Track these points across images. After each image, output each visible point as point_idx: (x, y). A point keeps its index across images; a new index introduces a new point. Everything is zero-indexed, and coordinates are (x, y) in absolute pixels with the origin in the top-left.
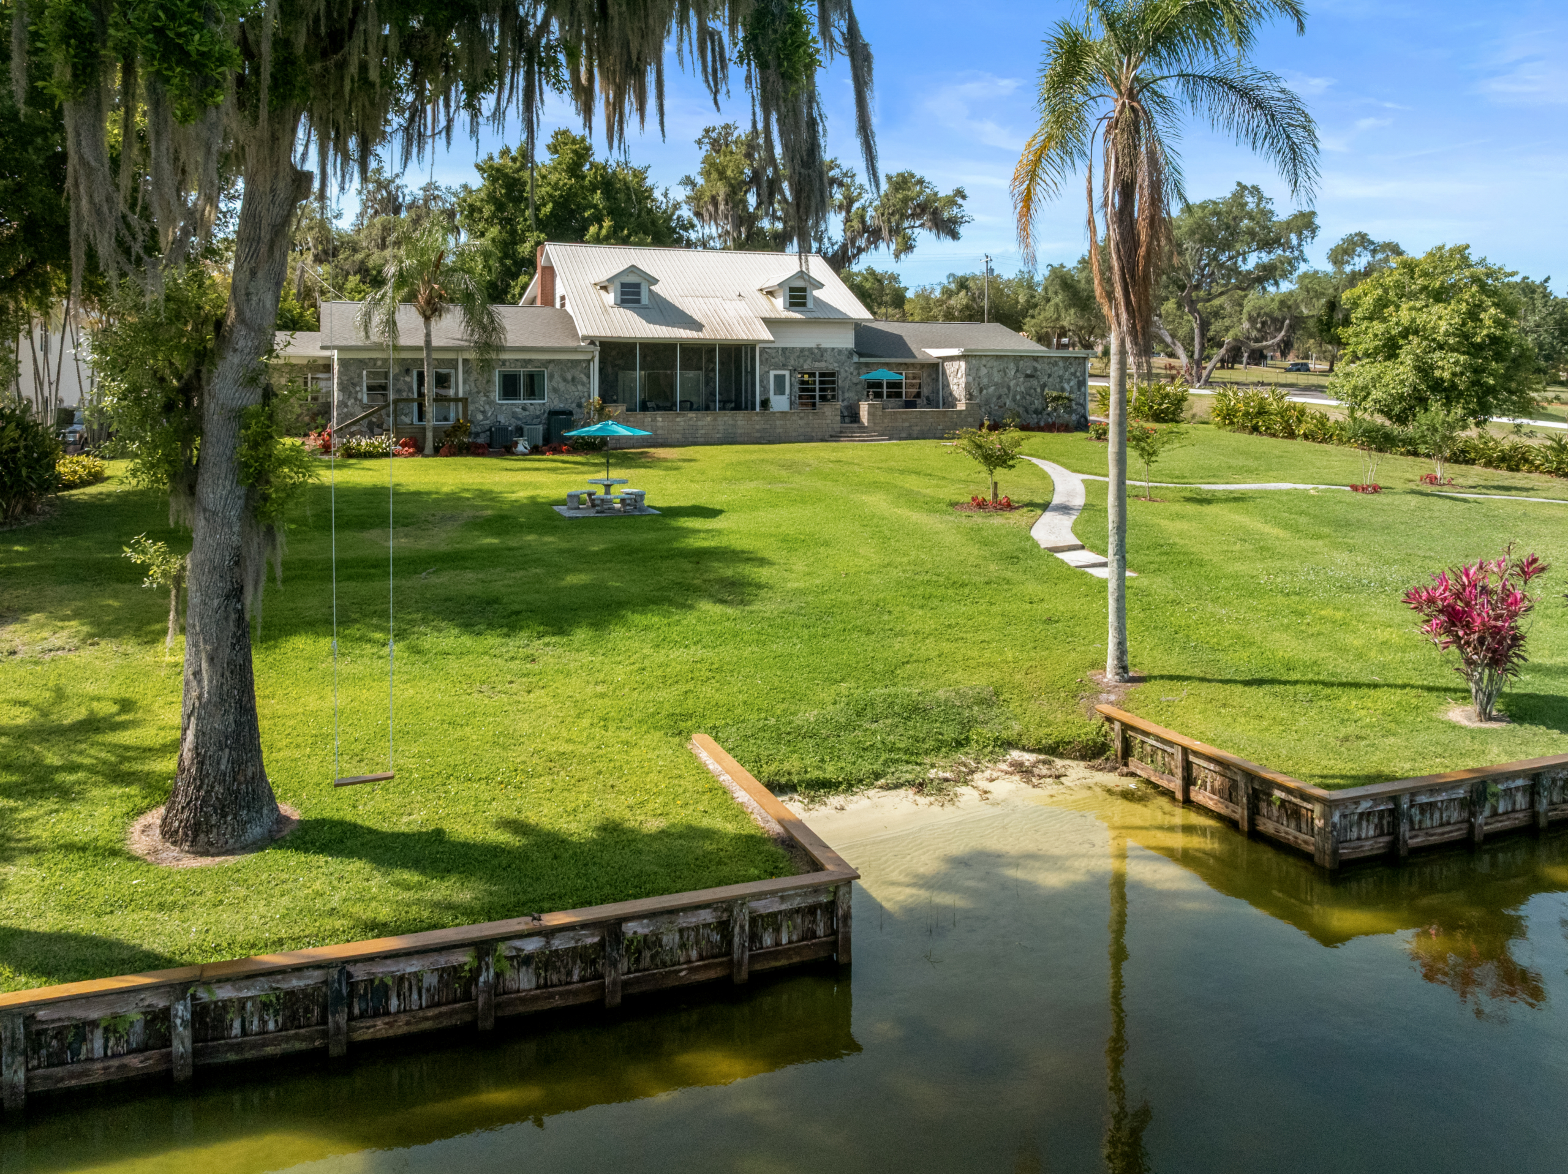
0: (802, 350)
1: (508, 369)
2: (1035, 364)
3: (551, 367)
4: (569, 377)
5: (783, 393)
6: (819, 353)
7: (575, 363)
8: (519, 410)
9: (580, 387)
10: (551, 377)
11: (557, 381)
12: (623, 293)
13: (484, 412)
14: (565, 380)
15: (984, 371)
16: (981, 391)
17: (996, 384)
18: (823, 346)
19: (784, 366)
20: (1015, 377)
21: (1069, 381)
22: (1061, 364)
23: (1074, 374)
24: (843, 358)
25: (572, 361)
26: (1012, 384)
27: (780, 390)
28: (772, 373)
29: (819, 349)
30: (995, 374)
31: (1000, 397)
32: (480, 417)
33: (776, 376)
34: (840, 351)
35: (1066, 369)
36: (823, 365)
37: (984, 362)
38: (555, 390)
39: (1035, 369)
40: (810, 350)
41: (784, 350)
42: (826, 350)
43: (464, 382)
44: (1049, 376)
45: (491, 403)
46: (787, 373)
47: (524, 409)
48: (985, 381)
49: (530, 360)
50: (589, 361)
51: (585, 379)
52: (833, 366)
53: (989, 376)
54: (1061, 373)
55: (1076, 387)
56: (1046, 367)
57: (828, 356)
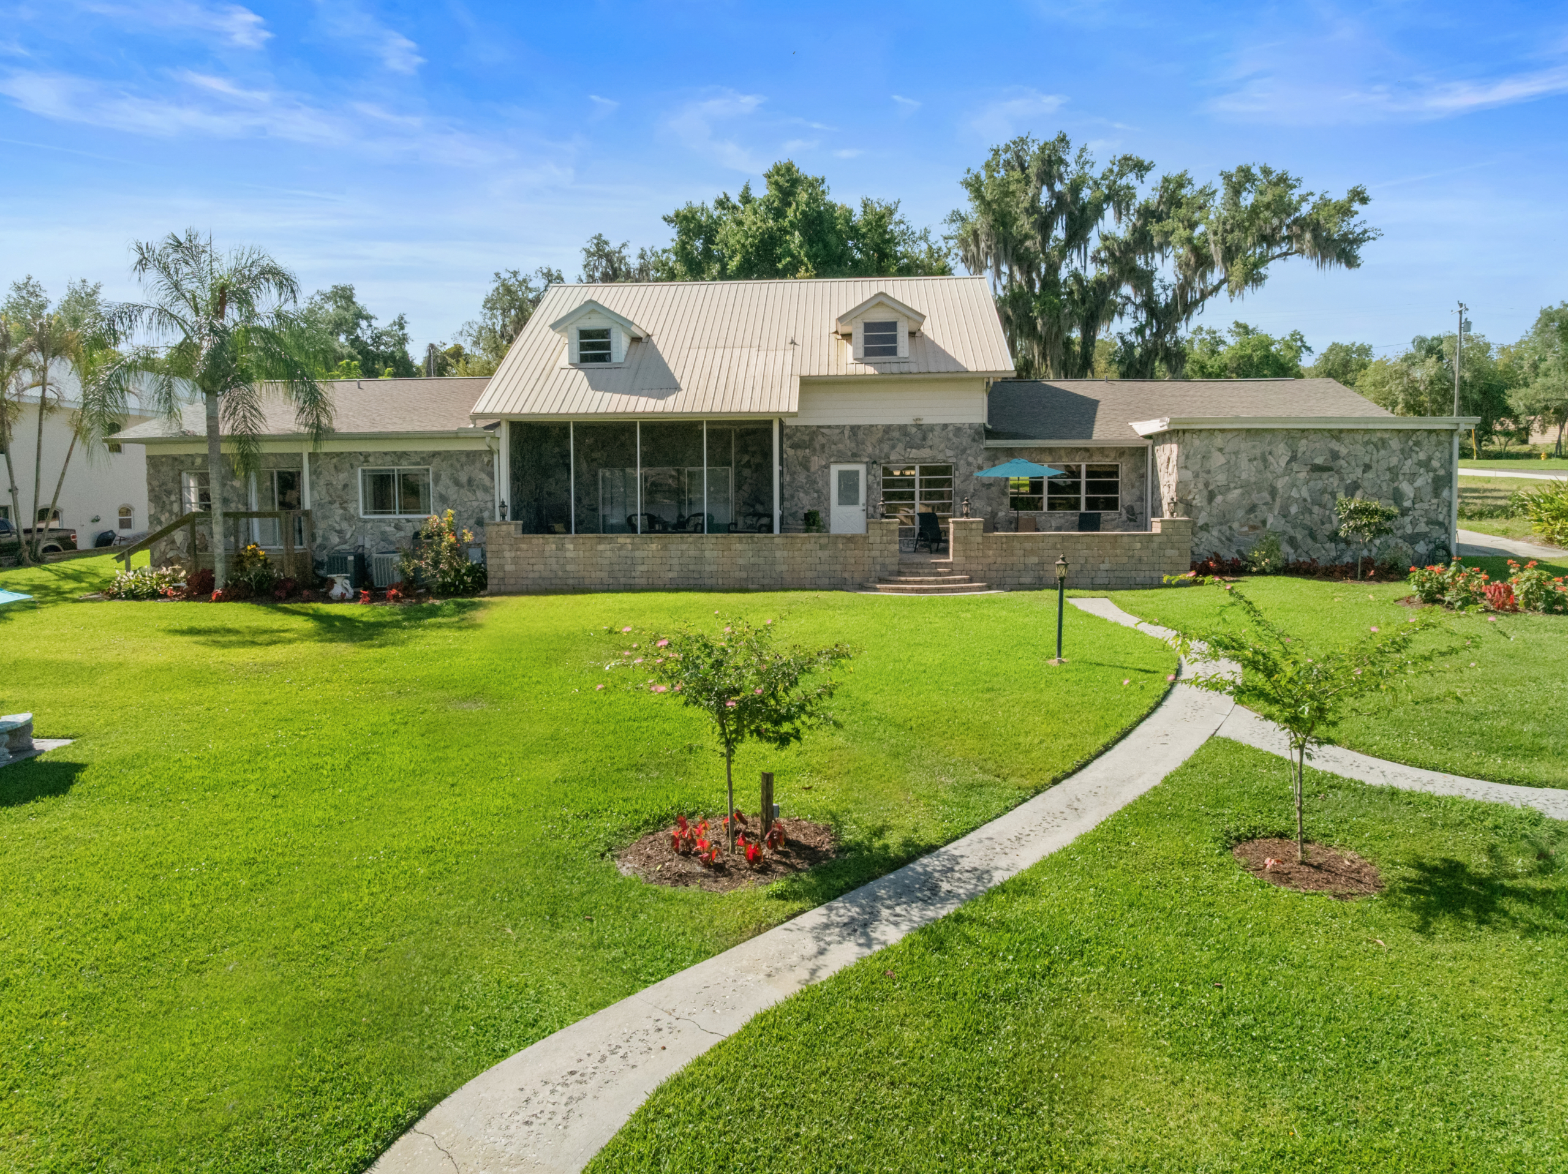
0: (888, 429)
1: (375, 466)
2: (1335, 445)
3: (436, 461)
4: (464, 479)
5: (855, 502)
6: (918, 434)
7: (472, 456)
8: (389, 529)
9: (480, 494)
10: (437, 479)
11: (446, 485)
12: (583, 346)
13: (340, 532)
14: (457, 483)
15: (1218, 460)
16: (1211, 497)
17: (1246, 486)
18: (927, 420)
19: (854, 458)
20: (1288, 470)
21: (1412, 477)
22: (1395, 444)
23: (1426, 464)
24: (965, 441)
25: (468, 454)
26: (1280, 484)
27: (848, 494)
28: (835, 470)
29: (919, 426)
30: (1244, 463)
31: (1252, 509)
32: (335, 539)
33: (842, 475)
34: (958, 430)
35: (1406, 454)
36: (925, 453)
37: (1219, 441)
38: (444, 499)
39: (1335, 456)
40: (903, 428)
41: (855, 429)
42: (931, 428)
43: (312, 488)
44: (1367, 468)
45: (349, 518)
46: (861, 469)
47: (398, 527)
48: (1221, 478)
49: (405, 453)
50: (491, 452)
51: (486, 480)
52: (942, 455)
53: (1230, 468)
54: (1394, 461)
55: (1429, 489)
56: (1359, 450)
57: (933, 438)
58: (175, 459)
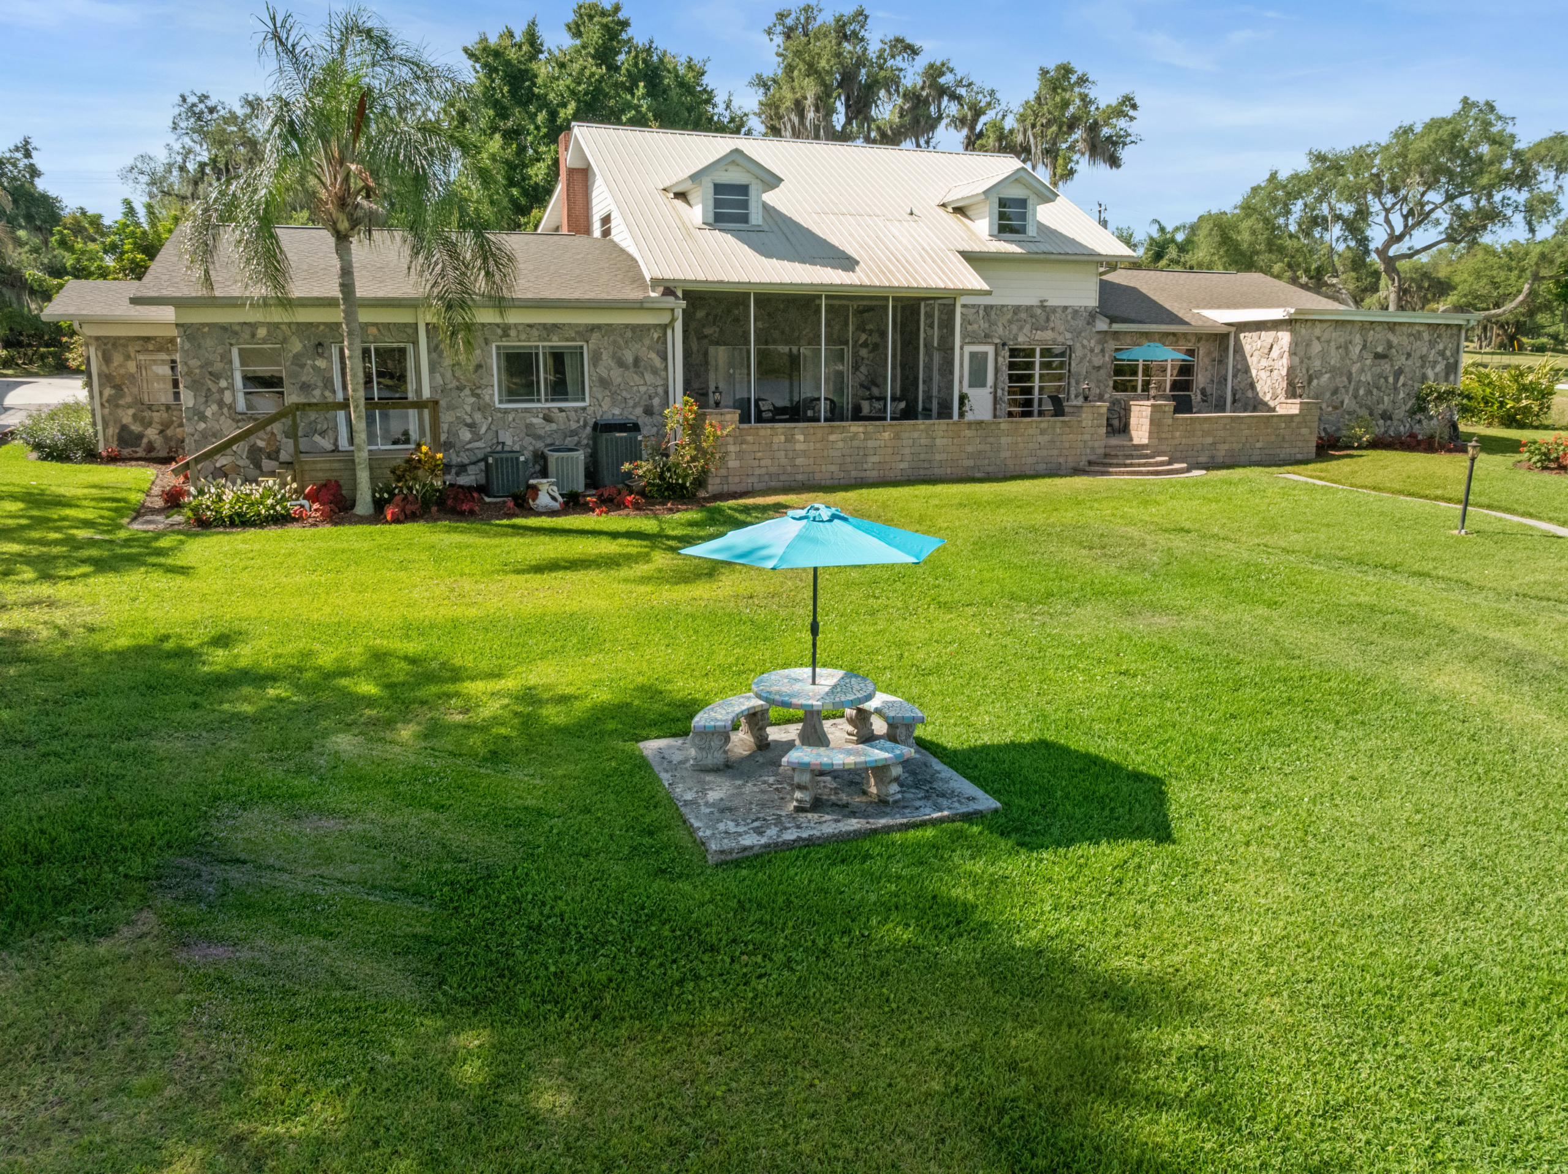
0: (1017, 309)
1: (514, 343)
2: (1391, 336)
3: (596, 336)
4: (630, 359)
5: (983, 385)
6: (1043, 316)
7: (639, 331)
8: (538, 421)
9: (649, 377)
10: (596, 359)
11: (607, 366)
12: (717, 203)
13: (472, 426)
14: (621, 364)
15: (1316, 348)
17: (1333, 370)
18: (1051, 303)
19: (986, 338)
20: (1361, 358)
21: (1434, 364)
22: (1426, 336)
23: (1442, 353)
24: (1081, 323)
25: (634, 328)
26: (1355, 369)
27: (979, 376)
28: (967, 351)
29: (1043, 307)
30: (1333, 351)
31: (1335, 392)
32: (466, 435)
33: (973, 355)
34: (1076, 312)
35: (1432, 344)
36: (1048, 335)
37: (1317, 331)
38: (604, 383)
39: (1390, 345)
40: (1029, 309)
41: (988, 309)
42: (1054, 309)
43: (432, 369)
44: (1408, 356)
45: (484, 408)
46: (990, 349)
47: (548, 419)
48: (1317, 364)
49: (555, 326)
50: (664, 328)
51: (658, 362)
52: (1063, 338)
53: (1324, 354)
54: (1425, 351)
55: (1443, 374)
56: (1405, 341)
57: (1056, 321)
58: (224, 328)
